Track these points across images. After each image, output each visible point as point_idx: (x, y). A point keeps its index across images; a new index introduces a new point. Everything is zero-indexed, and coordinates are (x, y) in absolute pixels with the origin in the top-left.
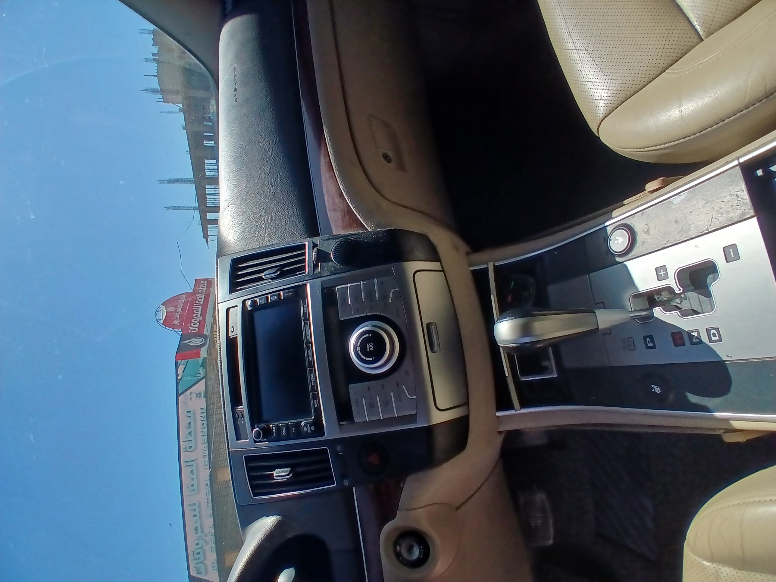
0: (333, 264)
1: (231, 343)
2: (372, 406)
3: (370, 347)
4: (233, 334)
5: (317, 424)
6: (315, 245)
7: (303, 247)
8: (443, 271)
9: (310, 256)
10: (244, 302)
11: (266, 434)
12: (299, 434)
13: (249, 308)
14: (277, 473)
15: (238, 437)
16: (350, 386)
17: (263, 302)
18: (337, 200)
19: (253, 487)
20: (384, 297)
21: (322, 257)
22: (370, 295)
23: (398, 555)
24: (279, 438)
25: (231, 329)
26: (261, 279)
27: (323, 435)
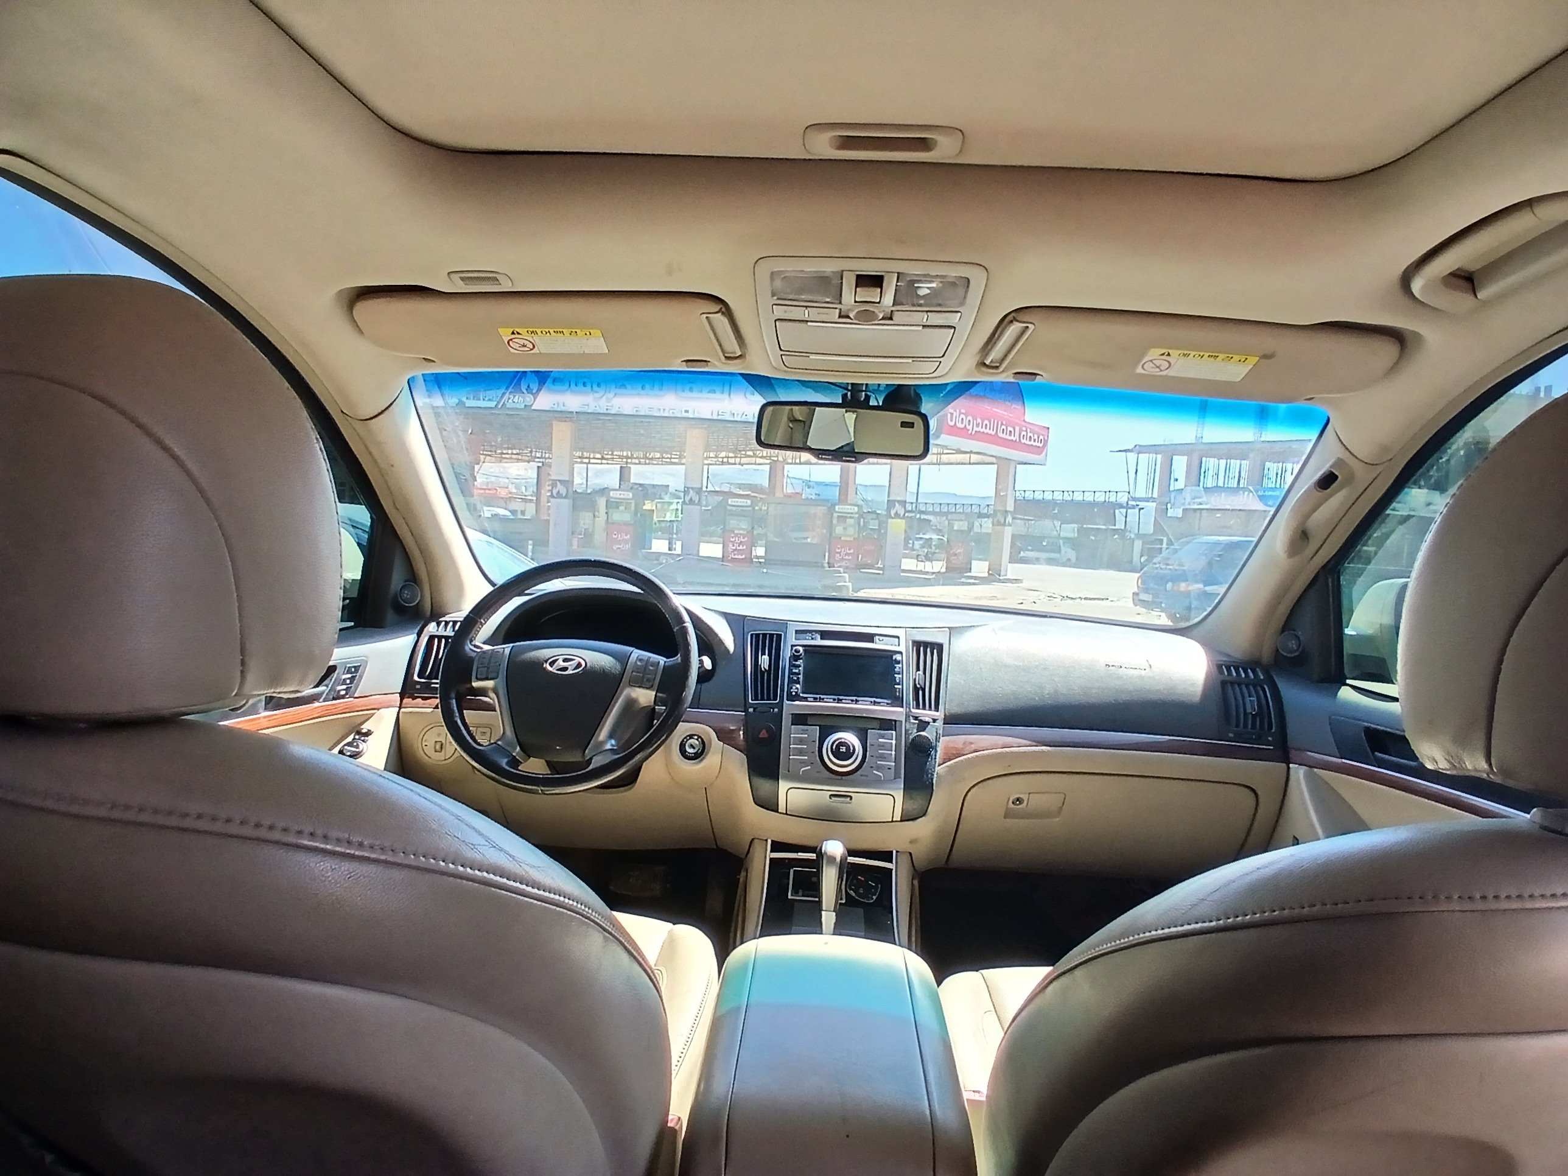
0: (914, 733)
1: (870, 638)
2: (801, 741)
3: (843, 749)
4: (877, 640)
5: (797, 697)
6: (934, 721)
7: (937, 709)
8: (892, 821)
9: (926, 714)
10: (901, 653)
11: (795, 657)
12: (792, 682)
13: (894, 657)
14: (766, 657)
15: (797, 632)
16: (818, 728)
17: (897, 670)
18: (973, 747)
19: (758, 635)
20: (879, 768)
21: (923, 725)
22: (882, 757)
23: (691, 737)
24: (792, 665)
25: (881, 638)
26: (918, 669)
27: (787, 700)
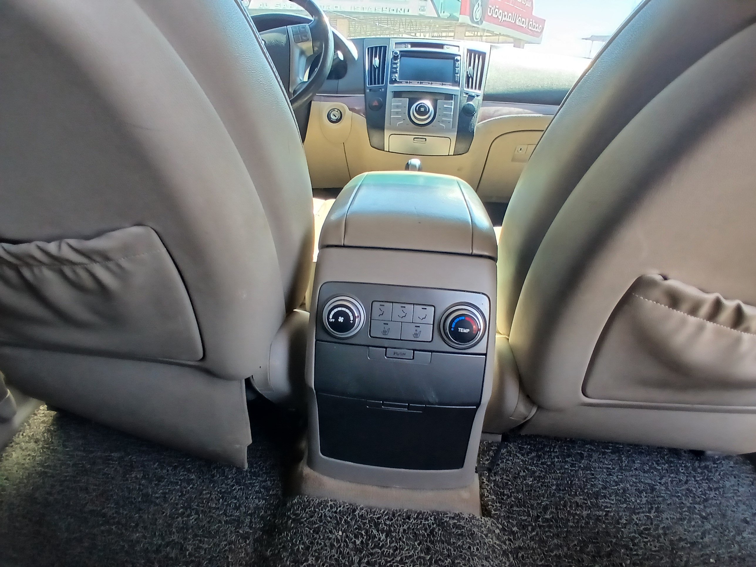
0: (465, 103)
1: (441, 46)
2: (398, 107)
3: (422, 109)
4: (446, 48)
5: (395, 81)
6: (478, 96)
7: (480, 89)
8: (449, 155)
9: (473, 91)
10: (460, 56)
11: (395, 58)
12: (392, 73)
13: (456, 58)
14: (377, 59)
15: (396, 43)
16: (408, 99)
17: (457, 65)
18: (499, 113)
19: (372, 48)
20: (443, 122)
21: (471, 97)
22: (446, 116)
23: (334, 110)
24: (392, 63)
25: (448, 47)
26: (470, 65)
27: (390, 84)
